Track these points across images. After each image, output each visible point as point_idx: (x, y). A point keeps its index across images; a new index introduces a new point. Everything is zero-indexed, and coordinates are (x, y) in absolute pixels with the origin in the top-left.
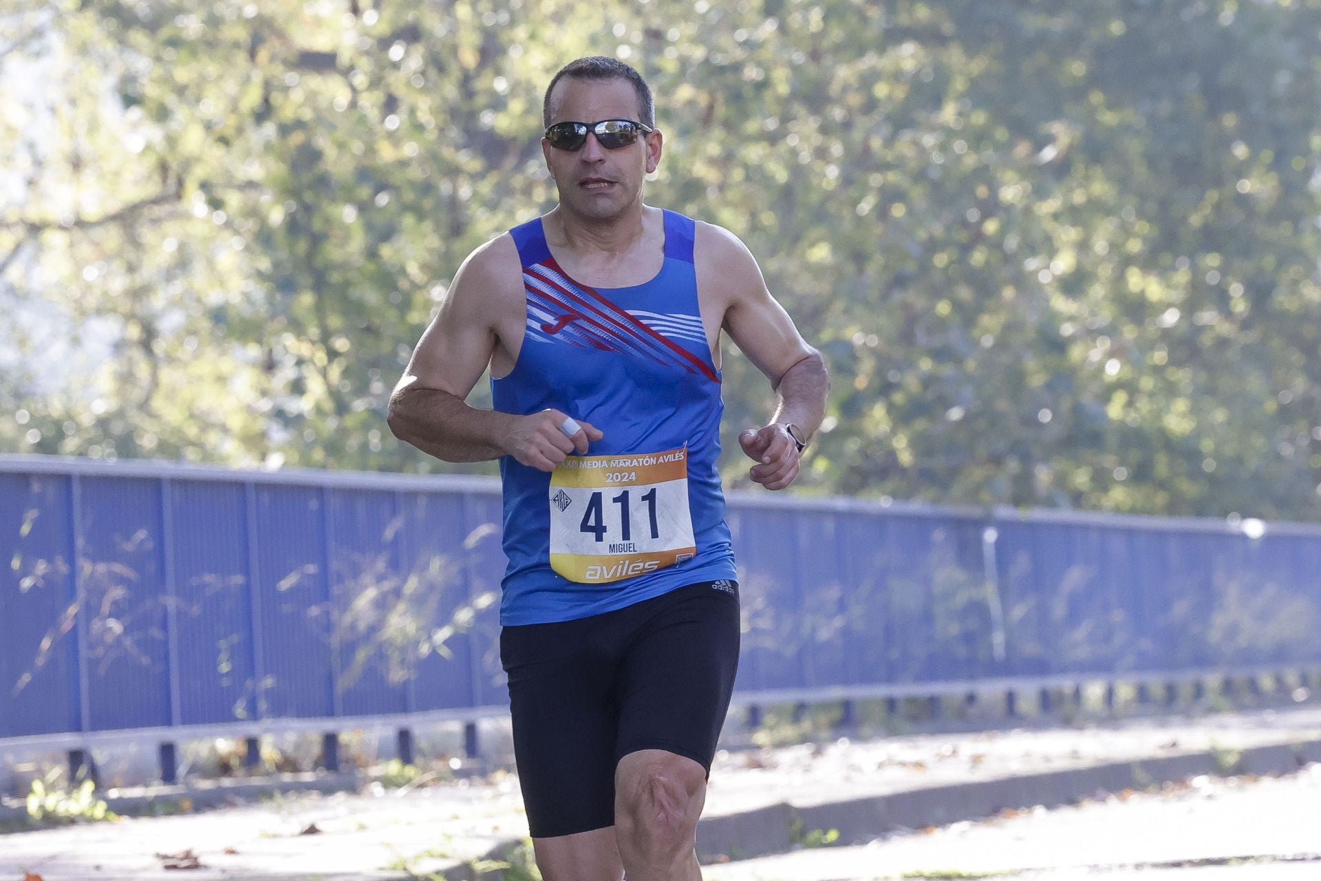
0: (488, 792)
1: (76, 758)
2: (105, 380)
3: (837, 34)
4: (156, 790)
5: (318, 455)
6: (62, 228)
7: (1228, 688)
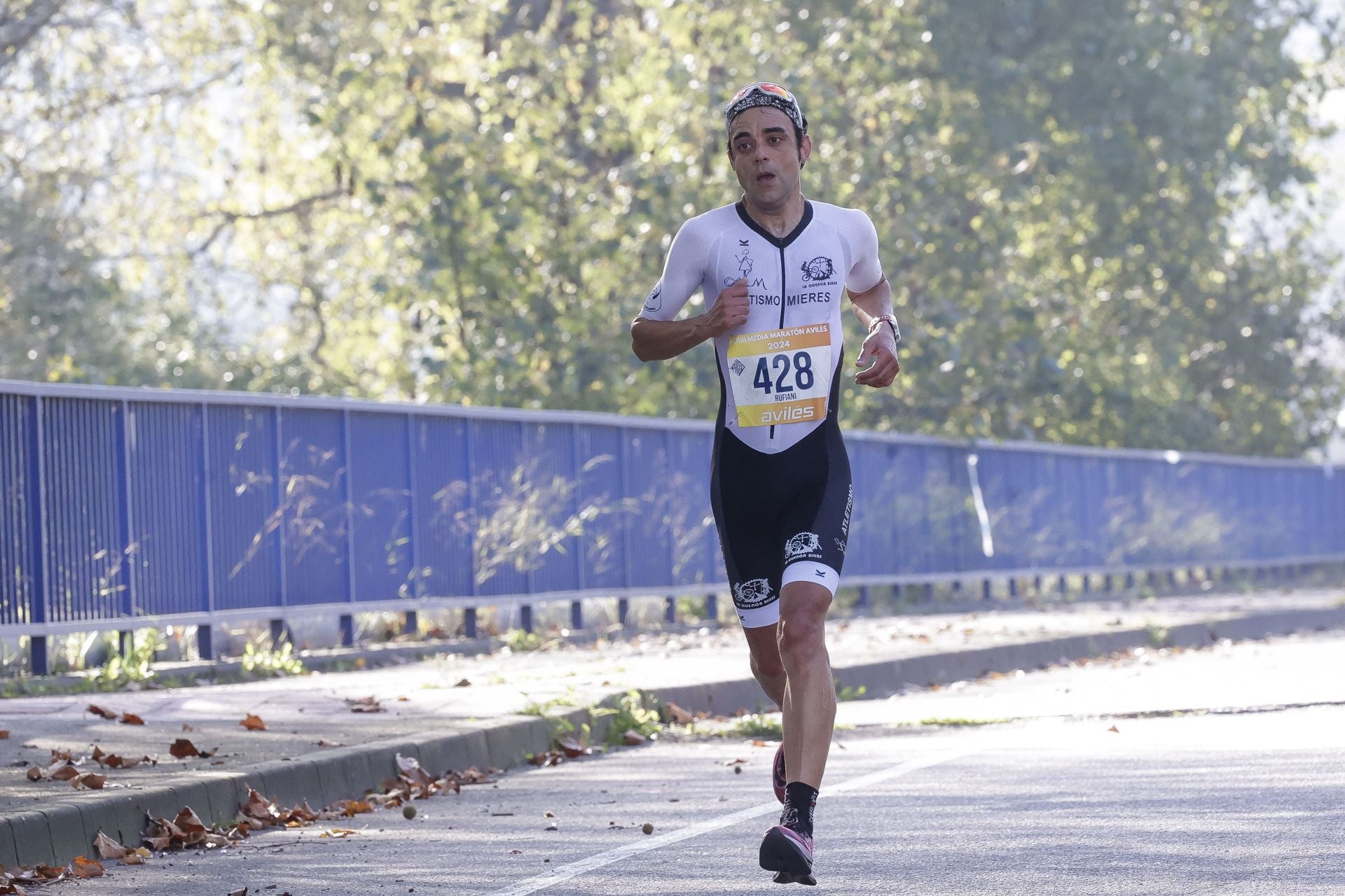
0: (595, 654)
1: (277, 626)
2: (281, 334)
3: (858, 72)
4: (338, 651)
5: (456, 393)
6: (251, 217)
7: (1151, 579)
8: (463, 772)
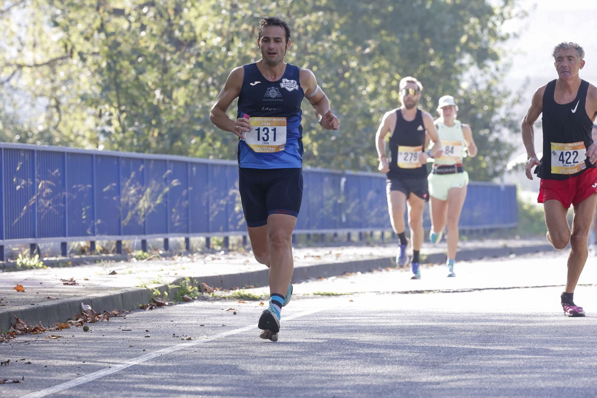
0: (173, 262)
1: (33, 247)
2: (42, 119)
3: (296, 8)
4: (60, 258)
5: (116, 146)
6: (29, 66)
8: (111, 312)
